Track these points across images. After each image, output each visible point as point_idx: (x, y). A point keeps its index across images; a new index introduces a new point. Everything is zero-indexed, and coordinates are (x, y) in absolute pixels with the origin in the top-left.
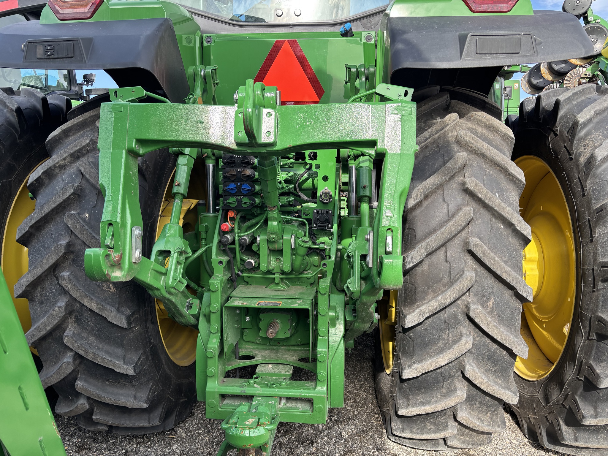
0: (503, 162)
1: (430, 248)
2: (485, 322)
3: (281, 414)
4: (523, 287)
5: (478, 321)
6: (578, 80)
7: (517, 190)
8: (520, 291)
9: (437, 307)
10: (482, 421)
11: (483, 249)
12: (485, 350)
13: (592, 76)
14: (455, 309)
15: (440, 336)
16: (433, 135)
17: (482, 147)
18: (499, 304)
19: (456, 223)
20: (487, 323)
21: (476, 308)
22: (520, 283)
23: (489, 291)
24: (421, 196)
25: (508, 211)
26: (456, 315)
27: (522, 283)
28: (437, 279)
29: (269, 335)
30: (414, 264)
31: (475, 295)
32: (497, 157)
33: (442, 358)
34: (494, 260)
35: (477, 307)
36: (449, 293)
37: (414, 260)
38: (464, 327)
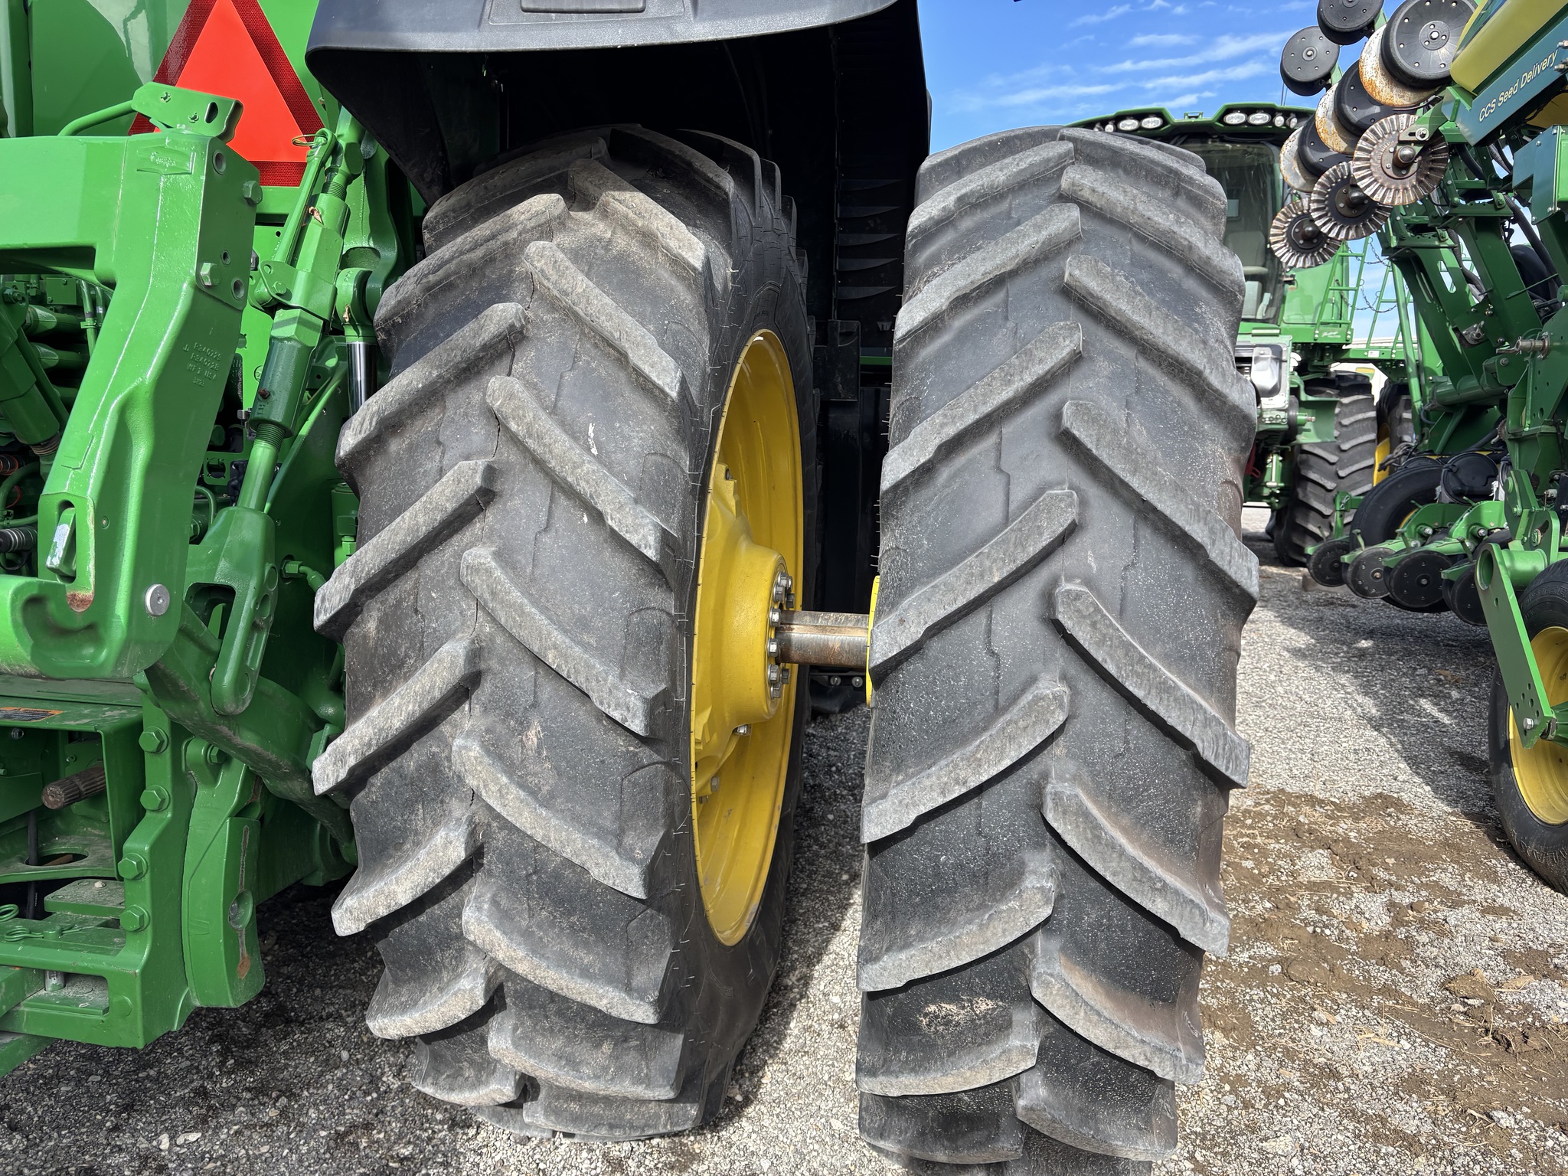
0: (617, 335)
1: (362, 571)
2: (493, 788)
3: (28, 1013)
4: (610, 691)
5: (475, 783)
6: (1392, 150)
7: (667, 417)
8: (601, 703)
9: (371, 739)
10: (573, 1063)
11: (491, 580)
12: (525, 868)
13: (1432, 138)
14: (434, 749)
15: (405, 821)
16: (462, 253)
17: (570, 290)
18: (558, 738)
19: (431, 503)
20: (500, 790)
21: (465, 747)
22: (598, 681)
23: (526, 700)
24: (371, 423)
25: (588, 472)
26: (437, 765)
27: (605, 680)
28: (394, 661)
29: (47, 800)
30: (328, 615)
31: (485, 710)
32: (603, 318)
33: (397, 882)
34: (522, 613)
35: (469, 744)
36: (397, 701)
37: (327, 604)
38: (461, 800)
